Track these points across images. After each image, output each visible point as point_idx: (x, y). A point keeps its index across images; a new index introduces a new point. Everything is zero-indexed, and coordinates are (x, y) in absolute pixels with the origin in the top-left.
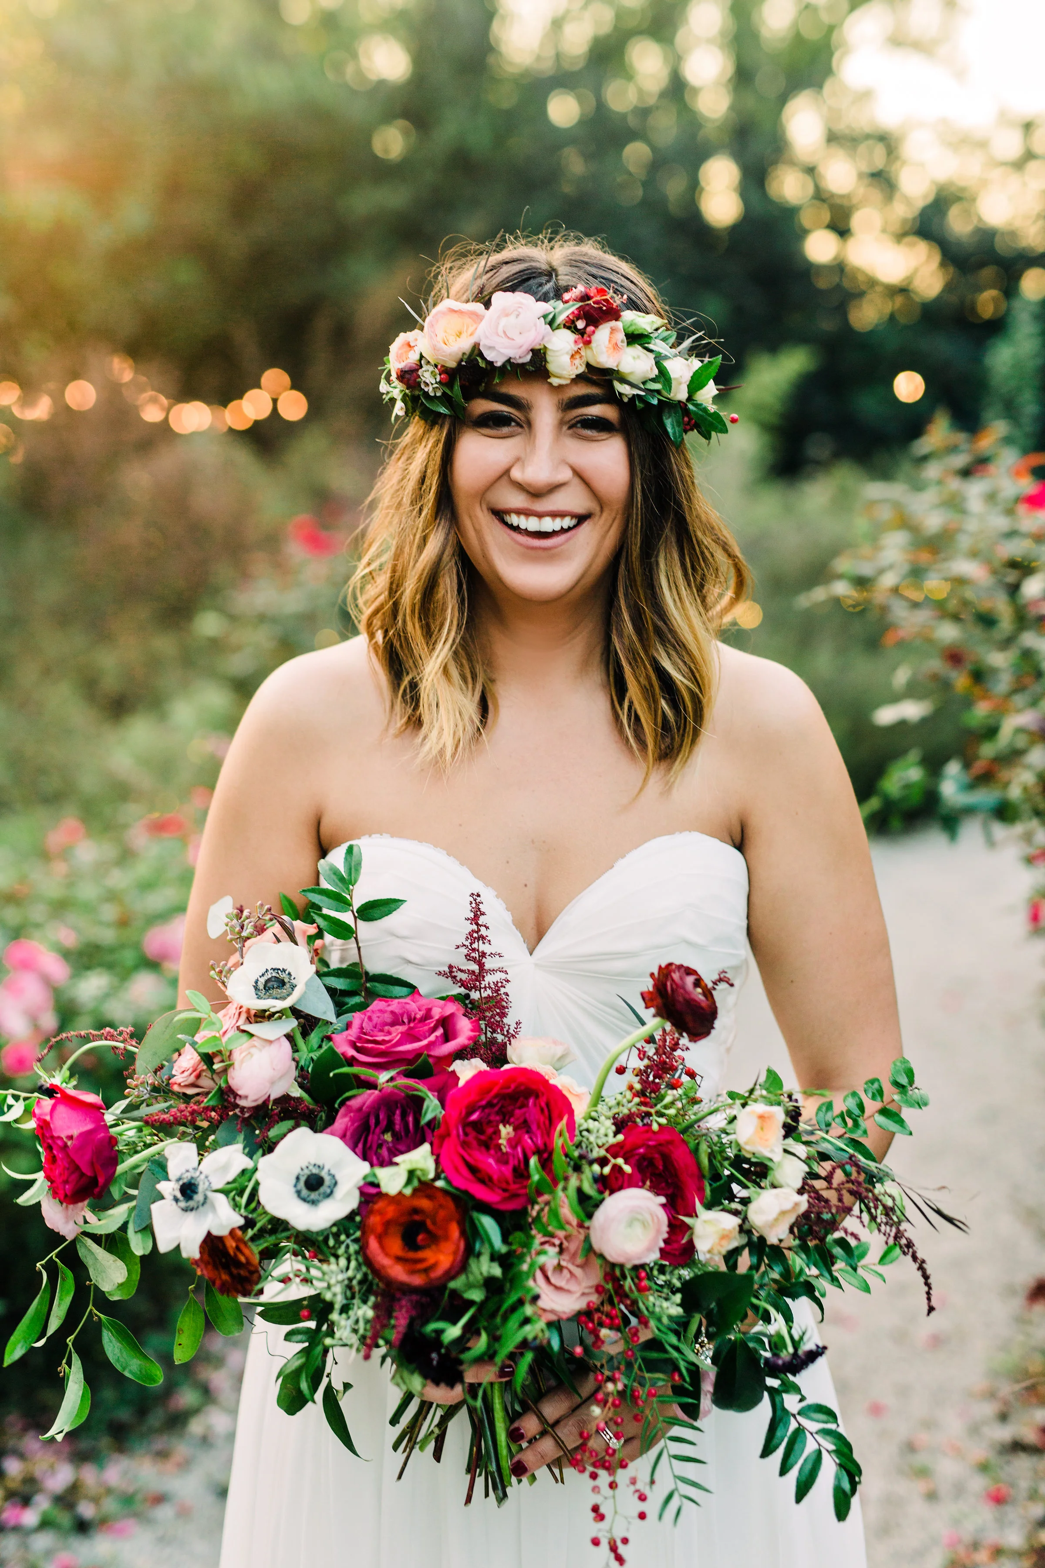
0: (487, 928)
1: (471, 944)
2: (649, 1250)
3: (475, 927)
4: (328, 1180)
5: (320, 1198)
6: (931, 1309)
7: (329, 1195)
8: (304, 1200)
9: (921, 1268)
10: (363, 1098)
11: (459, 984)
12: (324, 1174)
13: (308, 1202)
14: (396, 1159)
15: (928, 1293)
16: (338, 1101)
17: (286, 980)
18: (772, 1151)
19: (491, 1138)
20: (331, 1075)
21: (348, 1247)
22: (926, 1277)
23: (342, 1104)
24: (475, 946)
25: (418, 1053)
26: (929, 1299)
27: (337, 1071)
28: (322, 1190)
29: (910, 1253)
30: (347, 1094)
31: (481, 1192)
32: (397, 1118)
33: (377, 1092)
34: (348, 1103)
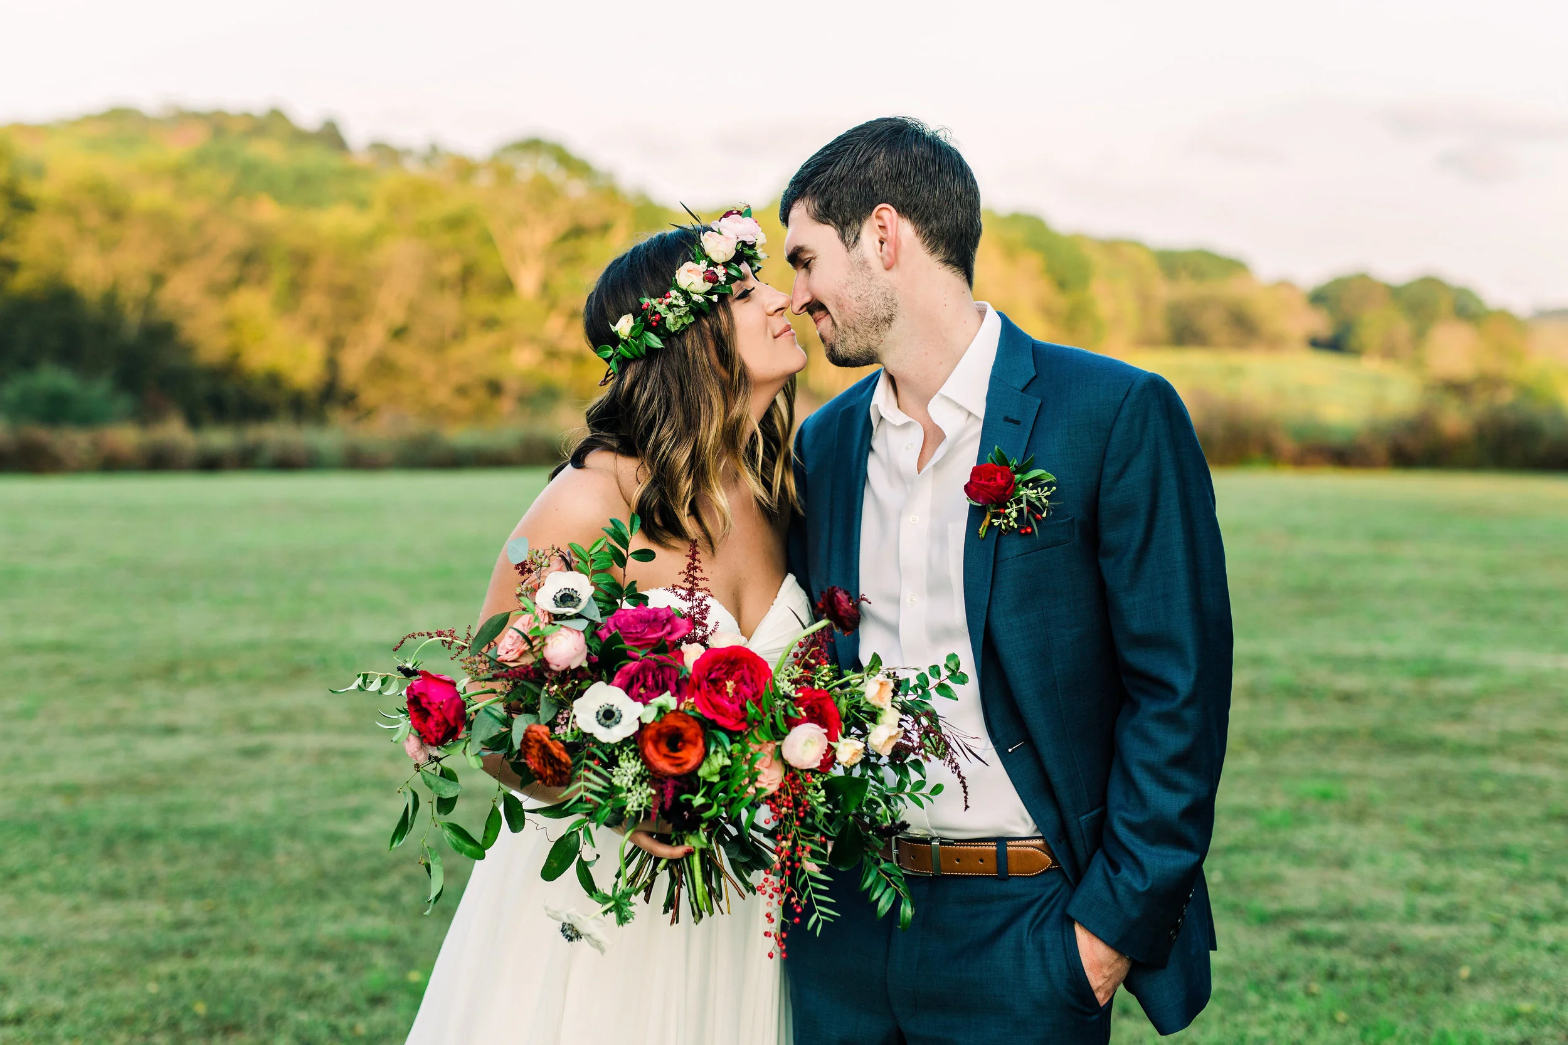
0: (700, 562)
1: (689, 572)
2: (815, 761)
3: (691, 561)
4: (617, 714)
5: (613, 724)
6: (967, 807)
7: (617, 723)
8: (603, 725)
9: (962, 782)
10: (631, 665)
11: (679, 597)
12: (614, 709)
13: (606, 727)
14: (651, 701)
15: (966, 797)
16: (616, 667)
17: (574, 596)
18: (885, 705)
19: (721, 688)
20: (613, 648)
21: (627, 754)
22: (965, 787)
23: (618, 669)
24: (692, 573)
25: (659, 639)
26: (966, 801)
27: (617, 646)
28: (613, 719)
29: (957, 772)
30: (621, 663)
31: (721, 721)
32: (650, 679)
33: (638, 663)
34: (622, 669)
